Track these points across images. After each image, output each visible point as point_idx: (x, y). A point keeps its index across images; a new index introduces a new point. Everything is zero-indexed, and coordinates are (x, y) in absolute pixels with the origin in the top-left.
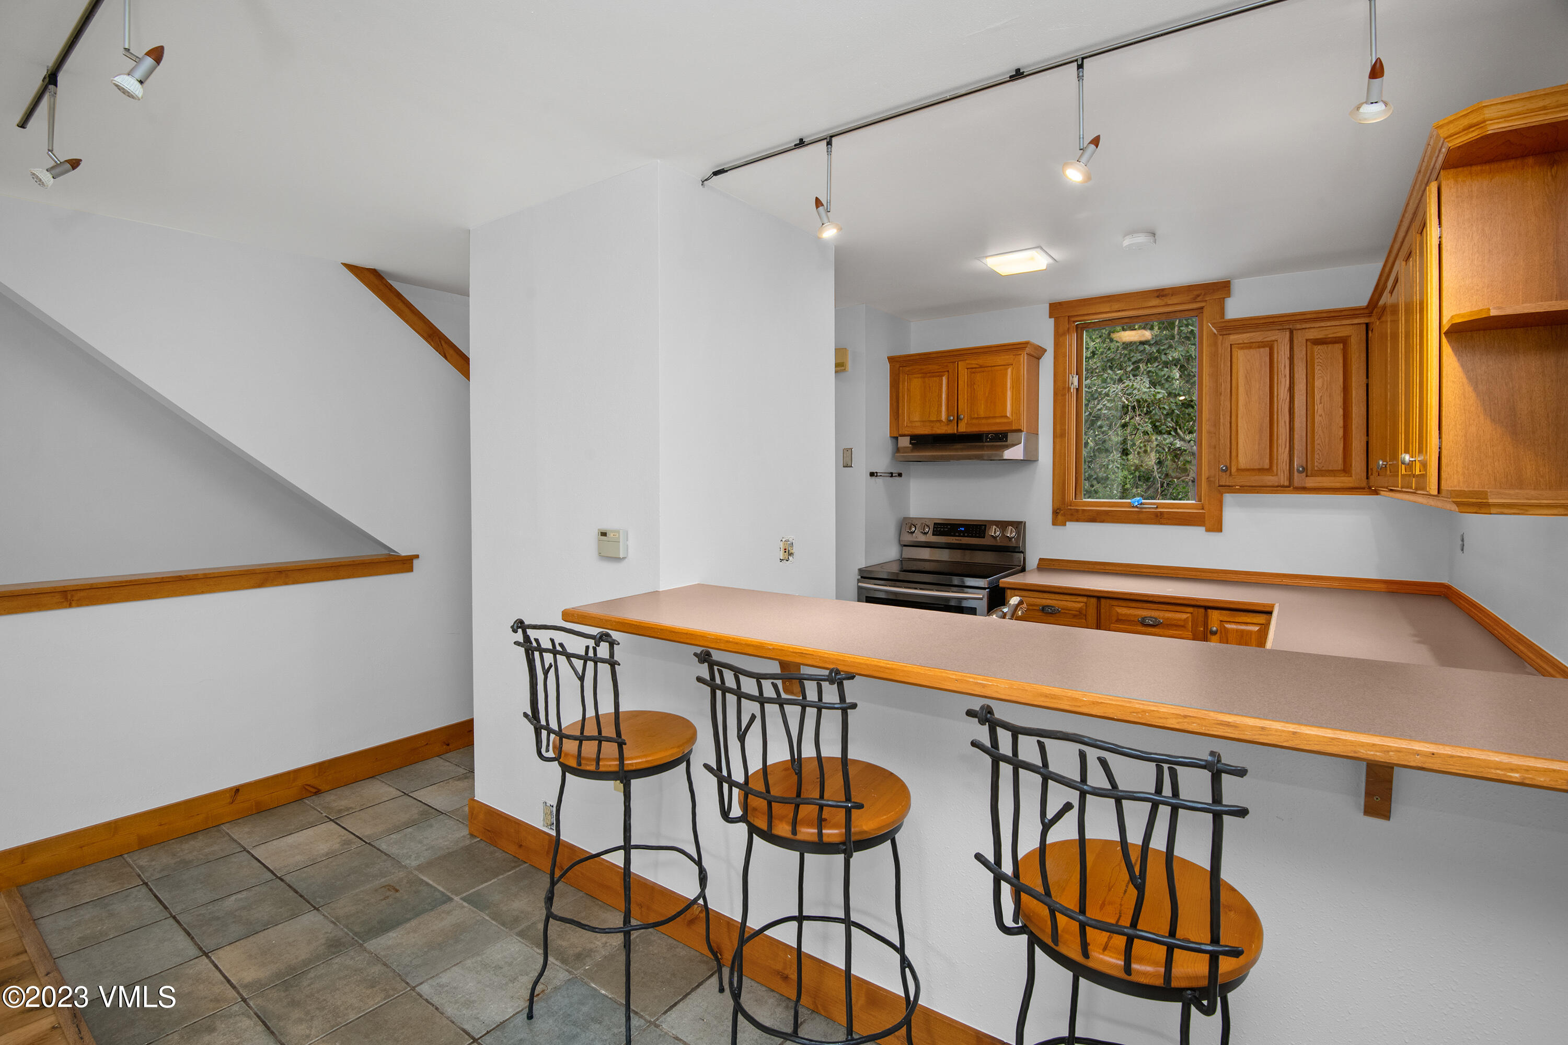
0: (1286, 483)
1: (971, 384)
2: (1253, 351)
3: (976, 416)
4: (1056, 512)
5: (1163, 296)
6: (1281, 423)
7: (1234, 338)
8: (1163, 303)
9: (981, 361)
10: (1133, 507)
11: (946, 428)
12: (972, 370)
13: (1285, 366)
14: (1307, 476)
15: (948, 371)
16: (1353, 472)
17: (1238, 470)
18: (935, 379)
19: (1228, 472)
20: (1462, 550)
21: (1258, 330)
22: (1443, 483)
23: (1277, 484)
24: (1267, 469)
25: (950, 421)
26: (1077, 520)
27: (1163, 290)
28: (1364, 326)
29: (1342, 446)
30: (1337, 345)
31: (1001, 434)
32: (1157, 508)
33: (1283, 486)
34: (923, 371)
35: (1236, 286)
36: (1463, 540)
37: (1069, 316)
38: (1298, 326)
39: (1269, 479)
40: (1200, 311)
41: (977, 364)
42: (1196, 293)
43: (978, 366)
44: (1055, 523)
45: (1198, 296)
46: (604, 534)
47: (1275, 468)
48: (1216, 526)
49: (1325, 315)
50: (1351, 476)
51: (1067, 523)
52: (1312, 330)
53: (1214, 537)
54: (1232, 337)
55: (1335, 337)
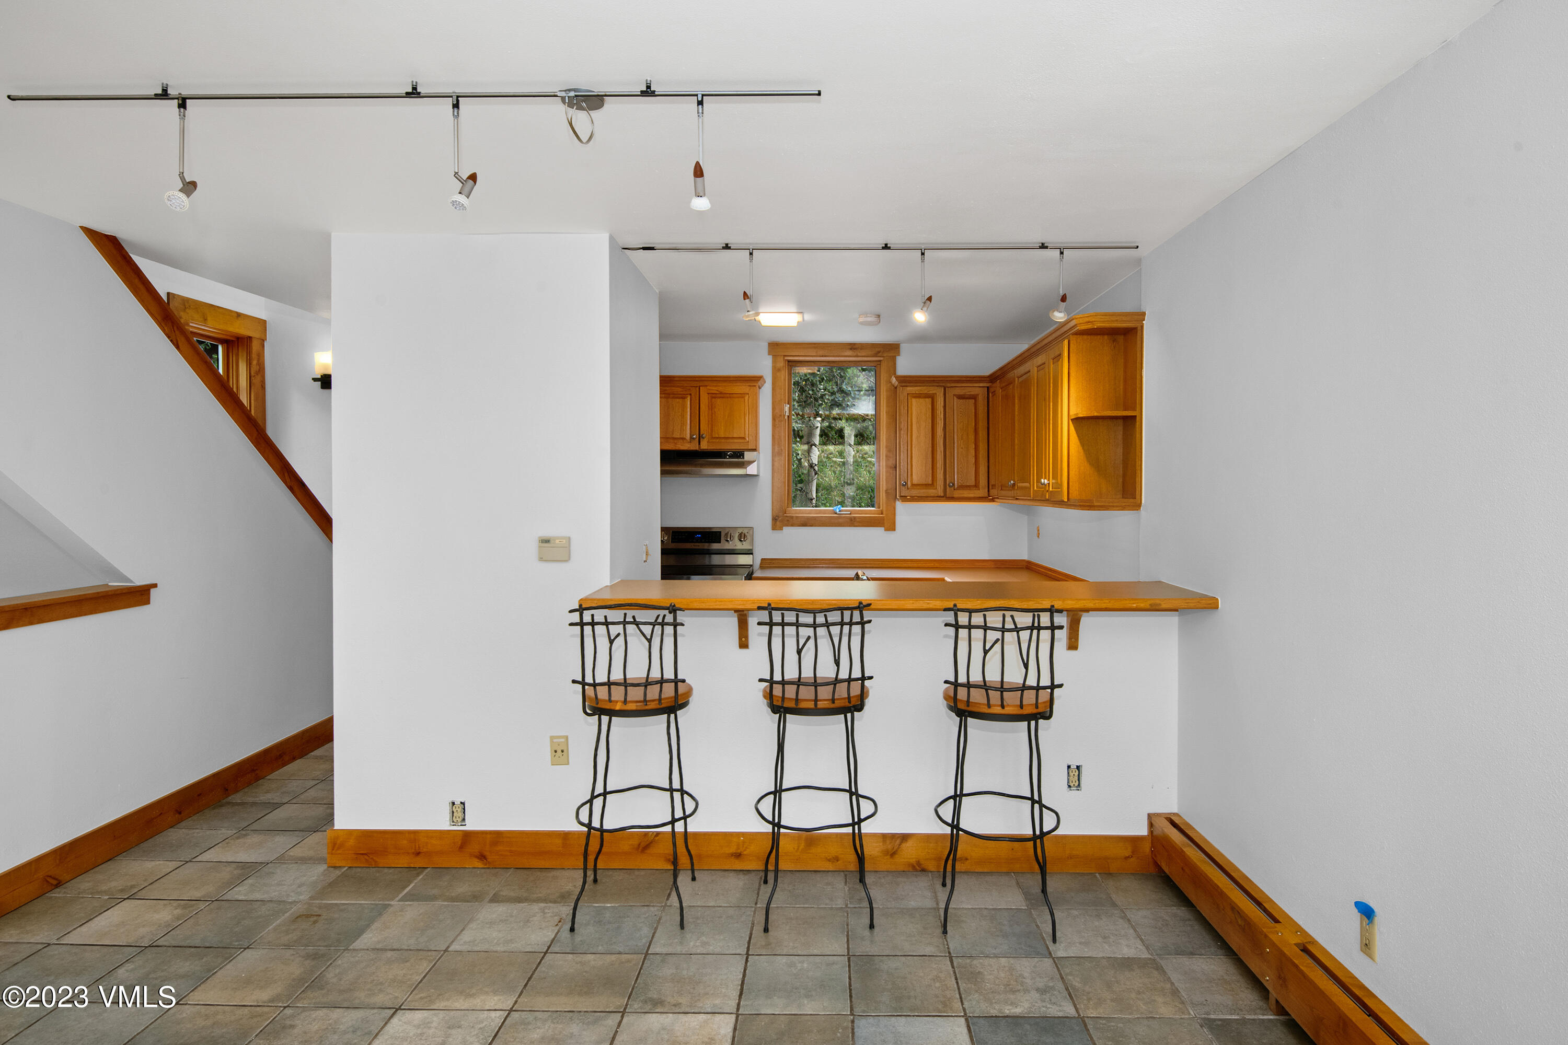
0: (942, 495)
1: (711, 407)
2: (921, 400)
3: (717, 436)
4: (775, 519)
5: (855, 349)
6: (939, 453)
7: (910, 389)
8: (855, 354)
9: (722, 388)
10: (836, 513)
11: (689, 446)
12: (713, 396)
13: (941, 412)
14: (955, 489)
15: (691, 394)
16: (980, 487)
17: (913, 485)
18: (678, 400)
19: (906, 486)
20: (1038, 537)
21: (924, 385)
22: (1070, 495)
23: (936, 495)
24: (931, 485)
25: (694, 439)
26: (792, 525)
27: (854, 344)
28: (986, 388)
29: (974, 468)
30: (970, 400)
31: (738, 452)
32: (850, 514)
33: (940, 497)
34: (666, 392)
35: (904, 348)
36: (1038, 530)
37: (784, 356)
38: (949, 385)
39: (931, 492)
40: (879, 363)
41: (717, 391)
42: (877, 350)
43: (718, 392)
44: (774, 528)
45: (879, 352)
46: (546, 541)
47: (935, 484)
48: (891, 526)
49: (964, 379)
50: (979, 490)
51: (784, 528)
52: (957, 388)
53: (891, 534)
54: (909, 388)
55: (970, 395)
